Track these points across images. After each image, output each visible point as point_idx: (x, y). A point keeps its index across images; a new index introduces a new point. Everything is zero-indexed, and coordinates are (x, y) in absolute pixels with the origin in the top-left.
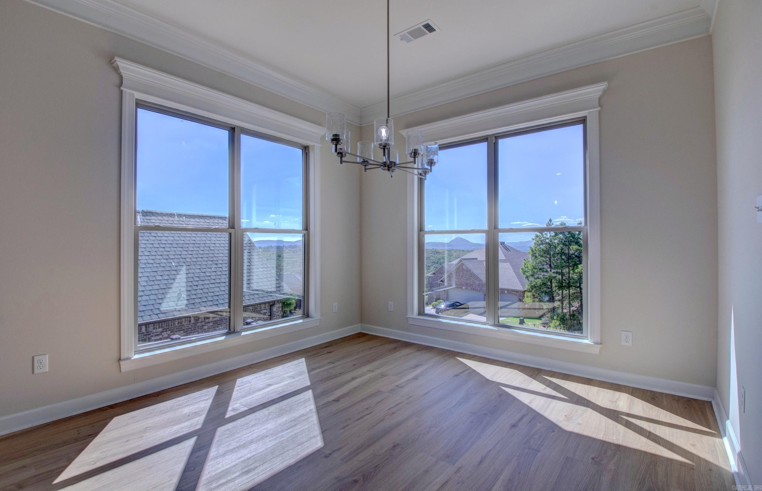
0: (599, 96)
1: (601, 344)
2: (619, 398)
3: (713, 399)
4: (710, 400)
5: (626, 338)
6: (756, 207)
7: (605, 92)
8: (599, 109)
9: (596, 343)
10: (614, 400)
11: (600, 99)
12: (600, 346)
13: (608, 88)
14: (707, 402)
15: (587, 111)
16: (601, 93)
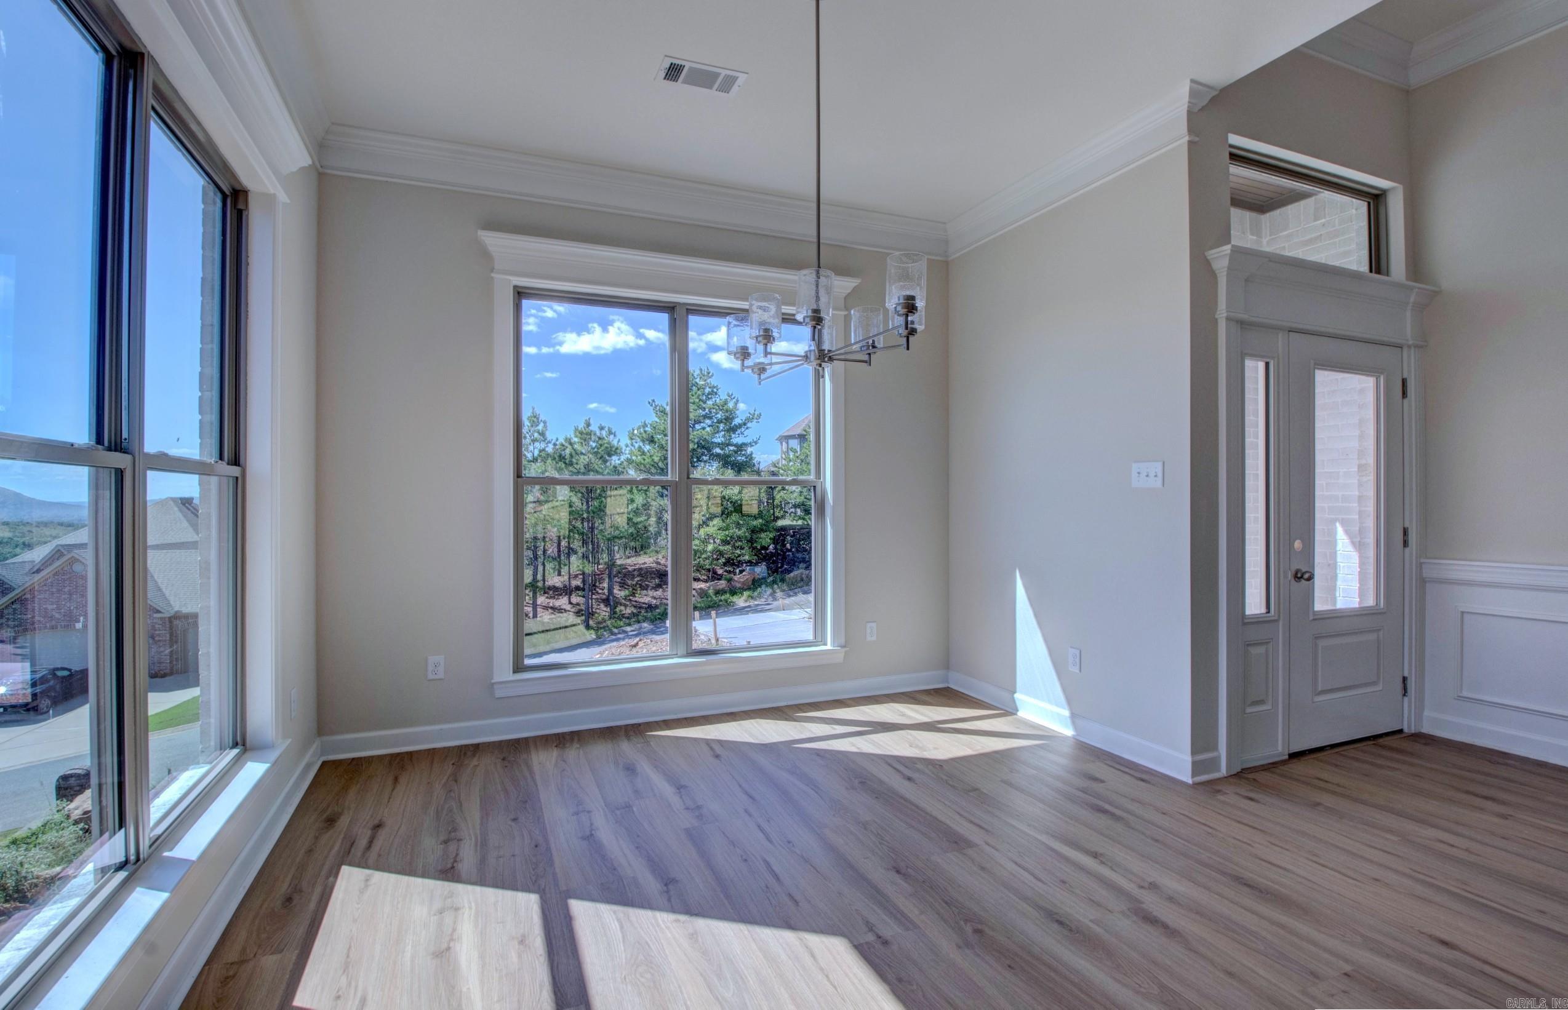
0: (845, 293)
3: (949, 683)
11: (845, 298)
14: (947, 688)
16: (849, 291)
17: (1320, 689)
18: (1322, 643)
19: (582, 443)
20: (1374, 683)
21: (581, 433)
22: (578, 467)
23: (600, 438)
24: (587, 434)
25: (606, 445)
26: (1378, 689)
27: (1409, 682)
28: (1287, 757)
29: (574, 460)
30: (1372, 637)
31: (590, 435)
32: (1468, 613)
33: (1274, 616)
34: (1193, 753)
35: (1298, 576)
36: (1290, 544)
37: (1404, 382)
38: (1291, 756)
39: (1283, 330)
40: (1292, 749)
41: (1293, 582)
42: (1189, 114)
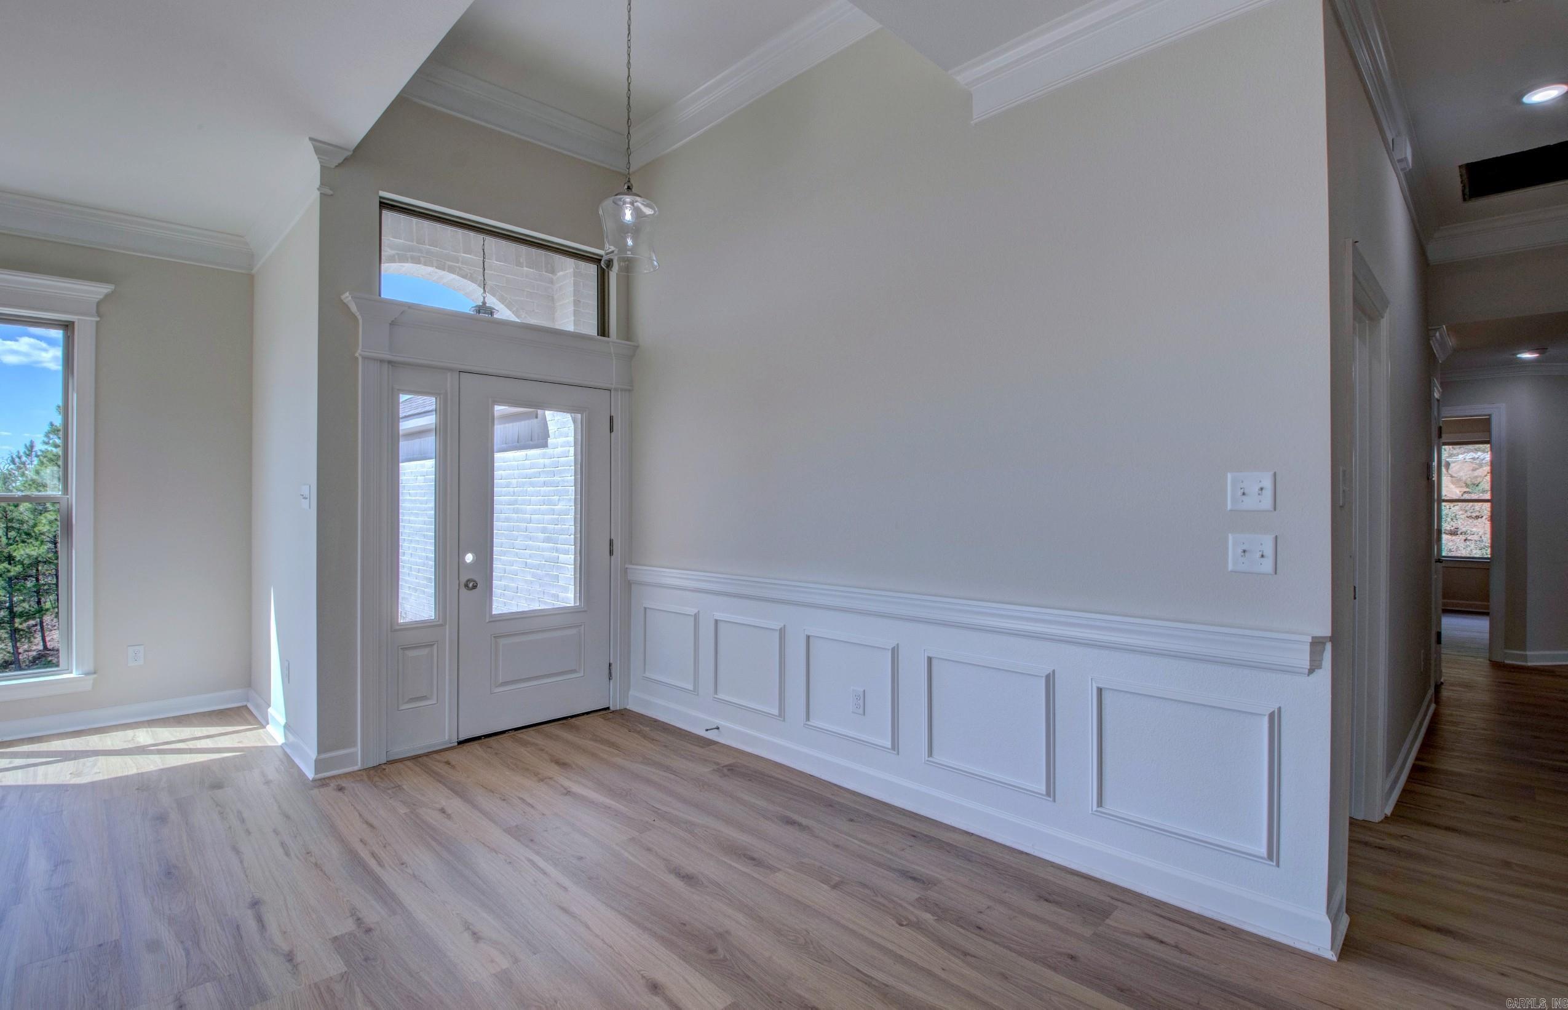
0: (97, 300)
1: (95, 673)
2: (135, 735)
3: (248, 701)
4: (245, 703)
5: (134, 655)
6: (301, 495)
7: (107, 296)
8: (98, 319)
9: (87, 674)
10: (130, 739)
11: (99, 304)
12: (95, 676)
13: (112, 292)
14: (243, 706)
15: (76, 317)
16: (101, 297)
17: (501, 681)
18: (502, 642)
20: (574, 671)
26: (580, 675)
27: (613, 667)
28: (456, 744)
30: (574, 631)
32: (650, 609)
33: (438, 621)
34: (319, 752)
35: (471, 585)
36: (460, 557)
37: (611, 418)
38: (460, 743)
39: (451, 370)
40: (462, 737)
41: (463, 590)
42: (324, 169)
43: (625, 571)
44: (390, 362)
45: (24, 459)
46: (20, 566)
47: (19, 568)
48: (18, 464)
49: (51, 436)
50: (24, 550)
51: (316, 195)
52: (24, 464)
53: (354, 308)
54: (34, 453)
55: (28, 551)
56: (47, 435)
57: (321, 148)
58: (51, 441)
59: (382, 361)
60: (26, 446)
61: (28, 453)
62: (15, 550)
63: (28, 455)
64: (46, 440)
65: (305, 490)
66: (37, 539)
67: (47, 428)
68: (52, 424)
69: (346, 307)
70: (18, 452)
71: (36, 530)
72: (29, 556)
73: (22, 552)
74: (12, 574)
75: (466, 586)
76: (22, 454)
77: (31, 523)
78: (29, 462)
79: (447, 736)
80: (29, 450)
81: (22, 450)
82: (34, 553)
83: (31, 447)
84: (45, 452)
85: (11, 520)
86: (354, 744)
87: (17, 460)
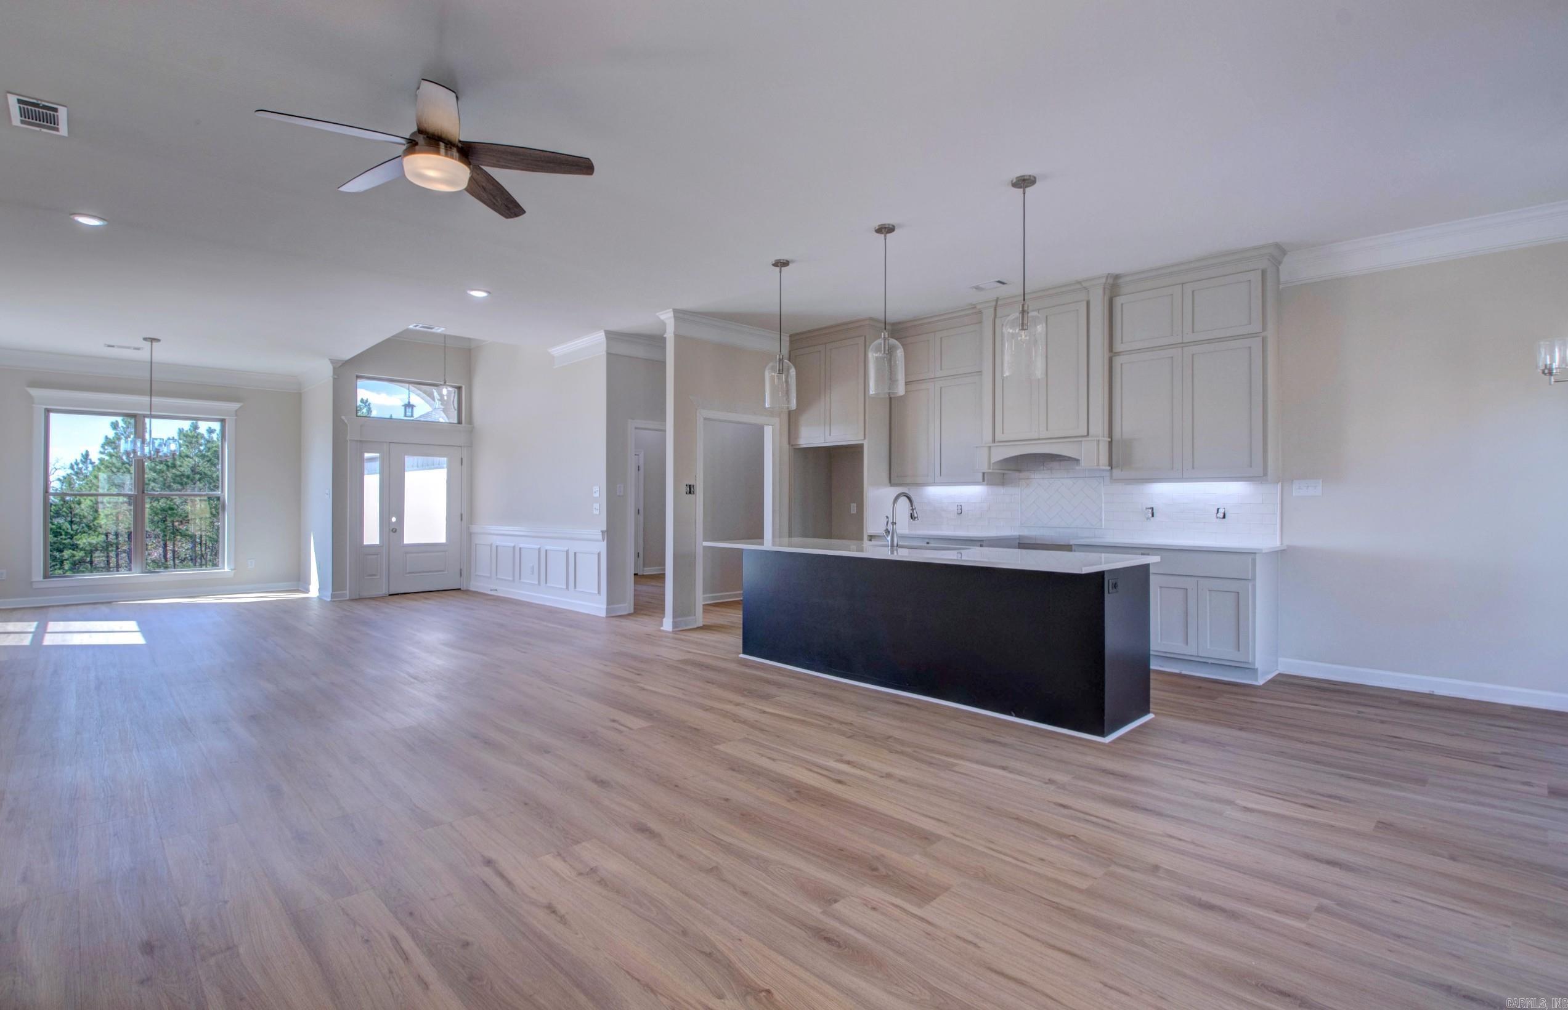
1: (235, 570)
3: (302, 581)
5: (251, 563)
7: (240, 407)
9: (232, 570)
11: (236, 411)
14: (297, 589)
15: (227, 417)
16: (237, 408)
17: (407, 571)
18: (408, 555)
19: (187, 446)
20: (444, 570)
21: (186, 436)
22: (182, 469)
23: (208, 442)
24: (193, 437)
25: (214, 449)
27: (462, 571)
28: (388, 595)
29: (178, 463)
30: (444, 554)
31: (197, 437)
32: (478, 544)
33: (381, 545)
34: (333, 591)
35: (394, 531)
36: (390, 519)
37: (462, 459)
38: (390, 595)
39: (386, 442)
40: (391, 593)
41: (391, 533)
42: (334, 369)
43: (468, 528)
44: (360, 441)
45: (81, 465)
46: (82, 552)
47: (82, 554)
48: (76, 470)
49: (106, 447)
50: (86, 539)
51: (331, 379)
52: (80, 469)
53: (346, 421)
54: (89, 461)
55: (90, 540)
56: (103, 446)
57: (333, 362)
58: (106, 452)
59: (357, 441)
60: (82, 454)
61: (83, 460)
62: (79, 539)
63: (84, 462)
64: (102, 450)
65: (327, 491)
66: (95, 531)
67: (102, 441)
68: (107, 437)
69: (343, 421)
70: (76, 460)
71: (95, 523)
72: (90, 544)
73: (84, 541)
74: (77, 558)
75: (392, 530)
76: (79, 461)
77: (91, 518)
78: (84, 468)
79: (384, 591)
80: (84, 458)
81: (79, 458)
82: (94, 542)
83: (86, 456)
84: (101, 460)
85: (75, 515)
86: (346, 590)
87: (75, 467)
